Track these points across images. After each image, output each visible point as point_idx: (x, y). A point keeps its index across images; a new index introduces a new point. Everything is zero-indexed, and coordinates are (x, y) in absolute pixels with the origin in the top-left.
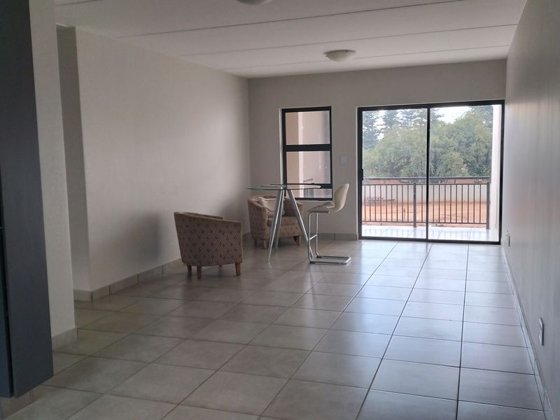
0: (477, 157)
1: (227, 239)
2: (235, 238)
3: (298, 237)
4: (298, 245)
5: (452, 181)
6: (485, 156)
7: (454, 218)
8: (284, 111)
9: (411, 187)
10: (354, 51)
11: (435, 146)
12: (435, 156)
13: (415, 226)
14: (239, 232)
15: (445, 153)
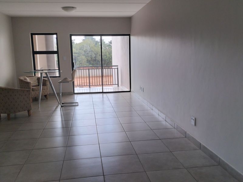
0: (91, 58)
1: (24, 99)
2: (28, 98)
3: (47, 95)
4: (47, 99)
5: (82, 68)
6: (95, 57)
7: (86, 83)
8: (32, 34)
9: (87, 71)
10: (75, 8)
11: (75, 53)
12: (75, 57)
13: (90, 87)
14: (29, 94)
15: (79, 56)
